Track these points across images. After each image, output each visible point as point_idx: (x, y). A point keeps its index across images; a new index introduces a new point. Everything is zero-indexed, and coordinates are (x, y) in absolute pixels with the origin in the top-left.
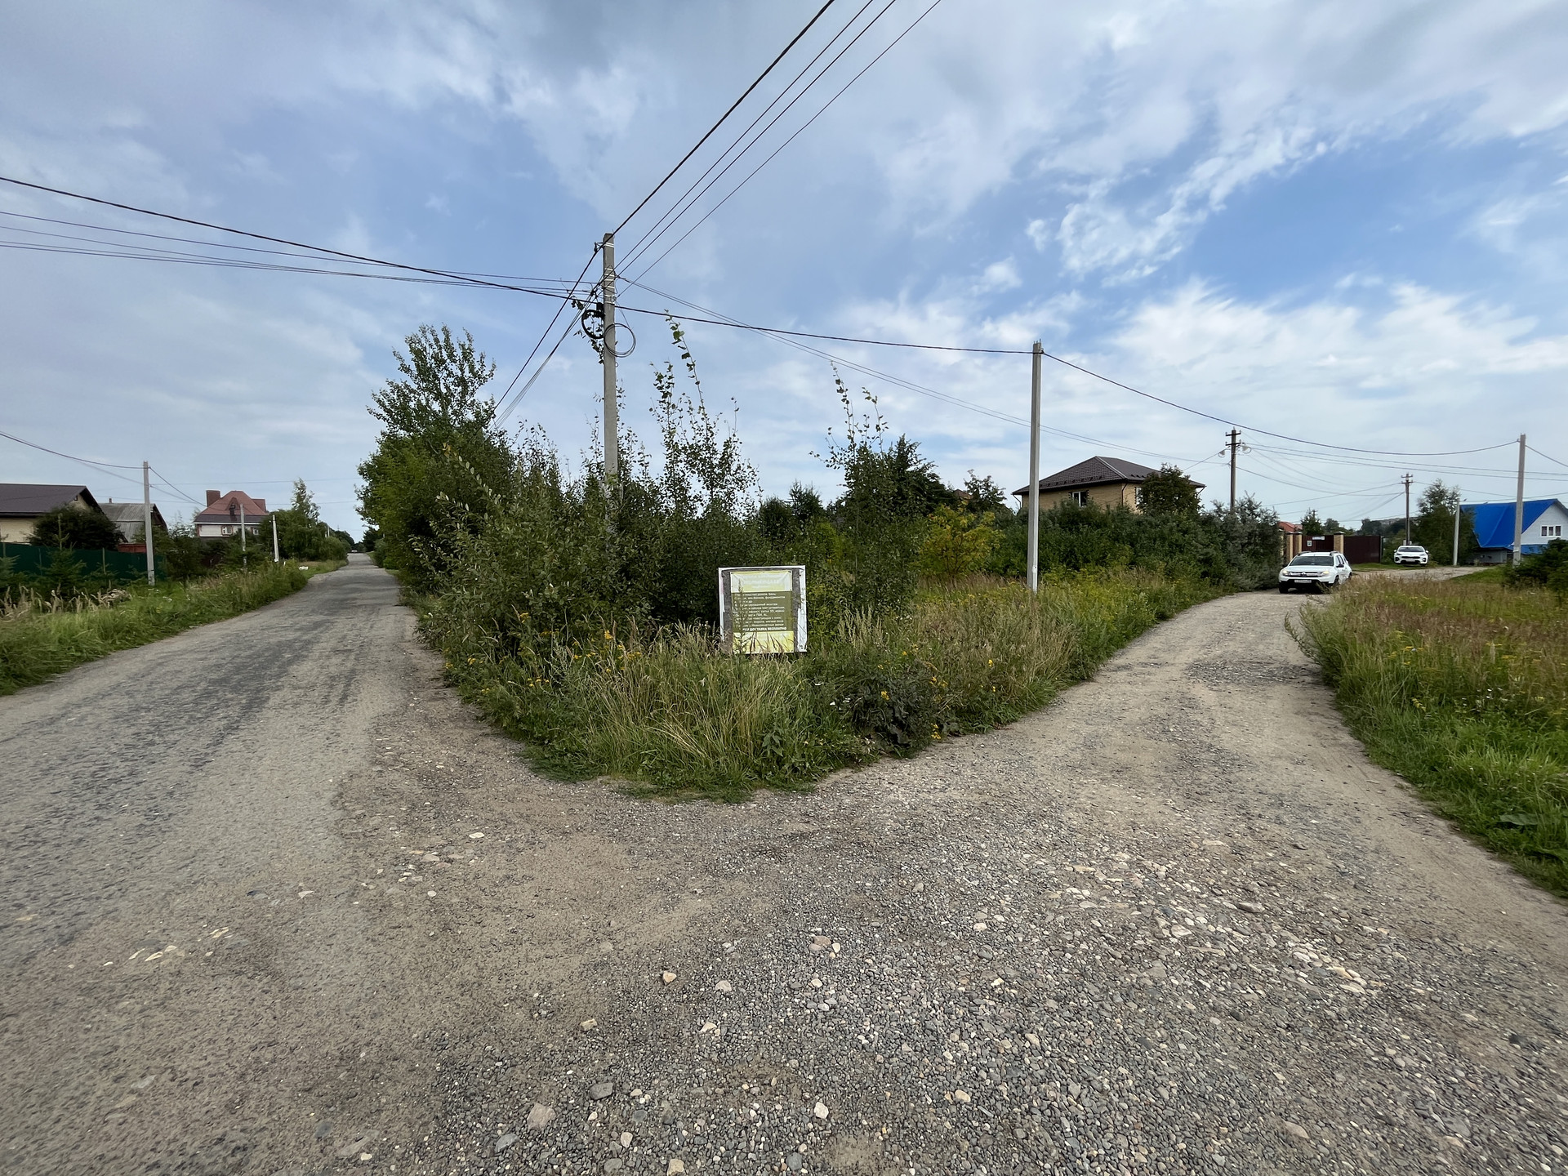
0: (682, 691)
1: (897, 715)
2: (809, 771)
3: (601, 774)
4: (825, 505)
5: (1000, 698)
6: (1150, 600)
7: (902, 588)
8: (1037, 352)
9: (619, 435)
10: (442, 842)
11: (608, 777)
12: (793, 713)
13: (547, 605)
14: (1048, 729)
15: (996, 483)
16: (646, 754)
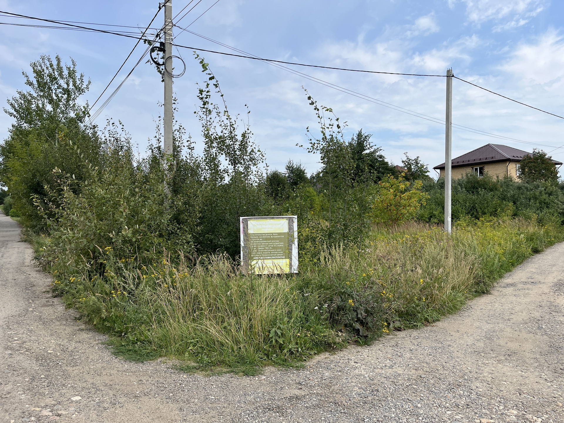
0: (215, 299)
1: (359, 316)
2: (301, 354)
3: (161, 356)
4: (309, 176)
5: (428, 305)
6: (527, 240)
7: (361, 230)
8: (450, 76)
9: (174, 129)
10: (53, 402)
11: (165, 358)
12: (290, 313)
13: (124, 242)
14: (461, 326)
15: (422, 161)
16: (191, 343)
